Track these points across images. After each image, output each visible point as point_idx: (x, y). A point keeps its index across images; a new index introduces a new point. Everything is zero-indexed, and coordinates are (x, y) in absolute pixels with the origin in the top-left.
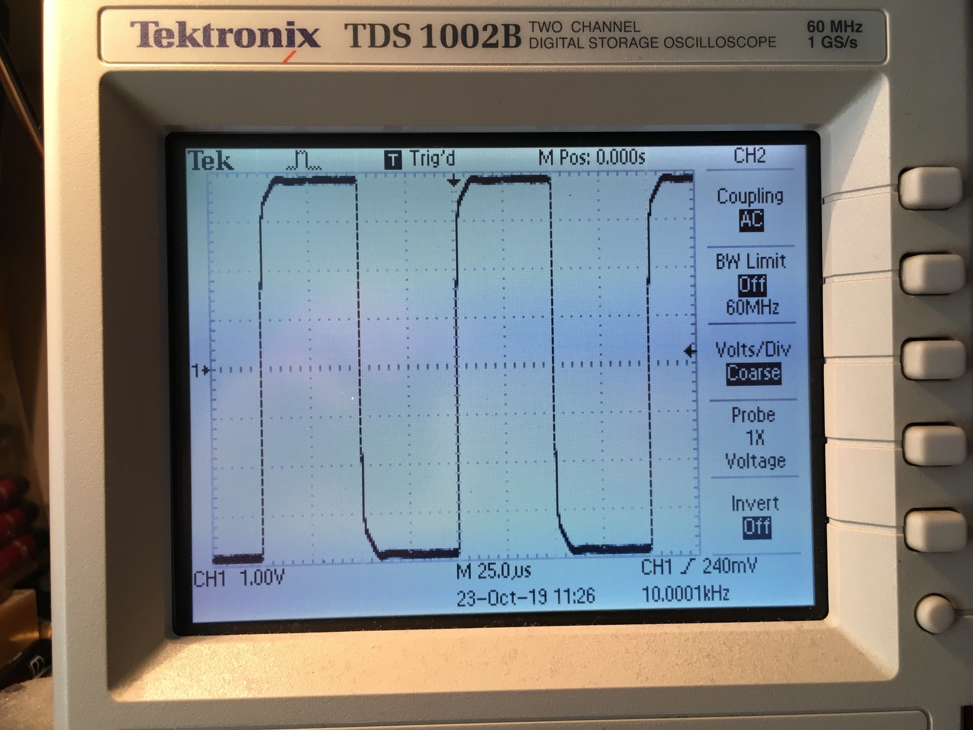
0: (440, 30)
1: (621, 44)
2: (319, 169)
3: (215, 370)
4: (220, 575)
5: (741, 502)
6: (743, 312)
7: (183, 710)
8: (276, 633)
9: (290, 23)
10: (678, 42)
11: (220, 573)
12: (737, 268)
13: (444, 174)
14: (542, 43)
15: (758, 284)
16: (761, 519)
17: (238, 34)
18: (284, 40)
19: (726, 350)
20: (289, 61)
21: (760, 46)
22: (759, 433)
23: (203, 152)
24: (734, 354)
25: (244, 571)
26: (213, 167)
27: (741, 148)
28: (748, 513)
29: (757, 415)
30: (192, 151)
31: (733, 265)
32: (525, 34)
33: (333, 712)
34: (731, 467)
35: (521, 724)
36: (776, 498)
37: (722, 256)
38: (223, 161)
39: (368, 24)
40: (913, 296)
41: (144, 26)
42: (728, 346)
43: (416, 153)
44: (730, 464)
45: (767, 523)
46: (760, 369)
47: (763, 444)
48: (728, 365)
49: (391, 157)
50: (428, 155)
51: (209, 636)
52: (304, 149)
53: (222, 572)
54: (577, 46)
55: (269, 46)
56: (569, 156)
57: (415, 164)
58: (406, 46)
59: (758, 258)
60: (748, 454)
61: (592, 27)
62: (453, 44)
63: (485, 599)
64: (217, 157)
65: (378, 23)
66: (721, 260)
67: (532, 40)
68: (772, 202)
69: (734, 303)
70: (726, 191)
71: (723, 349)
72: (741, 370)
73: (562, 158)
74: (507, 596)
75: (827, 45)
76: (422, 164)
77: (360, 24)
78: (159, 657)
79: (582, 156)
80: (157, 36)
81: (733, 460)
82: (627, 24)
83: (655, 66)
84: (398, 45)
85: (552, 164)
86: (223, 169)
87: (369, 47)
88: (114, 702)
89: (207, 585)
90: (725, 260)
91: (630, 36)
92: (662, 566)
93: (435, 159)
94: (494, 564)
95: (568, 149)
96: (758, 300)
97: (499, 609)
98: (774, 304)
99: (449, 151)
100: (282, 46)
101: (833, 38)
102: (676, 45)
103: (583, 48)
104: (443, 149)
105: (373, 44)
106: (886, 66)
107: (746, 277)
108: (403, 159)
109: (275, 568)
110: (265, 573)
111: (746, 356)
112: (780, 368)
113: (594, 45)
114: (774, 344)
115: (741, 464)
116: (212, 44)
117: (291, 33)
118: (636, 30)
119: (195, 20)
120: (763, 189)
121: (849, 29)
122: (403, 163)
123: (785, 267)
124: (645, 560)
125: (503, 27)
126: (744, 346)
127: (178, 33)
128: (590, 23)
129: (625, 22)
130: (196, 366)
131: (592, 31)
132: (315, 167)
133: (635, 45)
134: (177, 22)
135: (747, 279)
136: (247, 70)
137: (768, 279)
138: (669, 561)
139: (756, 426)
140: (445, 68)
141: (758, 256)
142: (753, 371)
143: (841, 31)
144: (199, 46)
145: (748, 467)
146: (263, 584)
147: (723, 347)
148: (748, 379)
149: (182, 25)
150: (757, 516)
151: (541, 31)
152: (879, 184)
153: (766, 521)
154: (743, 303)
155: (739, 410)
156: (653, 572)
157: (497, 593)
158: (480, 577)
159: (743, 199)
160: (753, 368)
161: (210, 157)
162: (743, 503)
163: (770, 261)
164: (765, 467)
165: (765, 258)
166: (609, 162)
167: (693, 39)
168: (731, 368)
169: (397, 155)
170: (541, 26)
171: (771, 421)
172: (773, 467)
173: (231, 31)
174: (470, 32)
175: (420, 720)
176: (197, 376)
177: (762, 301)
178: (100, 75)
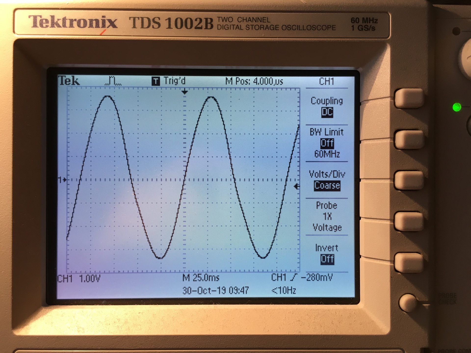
0: (175, 21)
1: (261, 28)
2: (120, 85)
3: (69, 180)
4: (70, 277)
5: (320, 247)
6: (323, 156)
7: (47, 340)
8: (94, 305)
9: (103, 17)
10: (288, 28)
11: (70, 276)
12: (320, 135)
13: (180, 88)
14: (223, 27)
15: (330, 143)
16: (329, 255)
17: (79, 22)
18: (101, 25)
19: (314, 174)
20: (102, 35)
21: (328, 30)
22: (329, 214)
23: (65, 76)
24: (318, 176)
25: (81, 275)
26: (70, 84)
27: (323, 78)
28: (323, 252)
29: (328, 206)
30: (60, 76)
31: (318, 134)
32: (215, 23)
33: (118, 343)
34: (315, 230)
35: (207, 351)
36: (337, 245)
37: (313, 129)
38: (75, 81)
39: (140, 17)
40: (400, 150)
41: (35, 17)
42: (315, 172)
43: (167, 78)
44: (315, 228)
45: (332, 257)
46: (330, 184)
47: (331, 219)
48: (315, 181)
49: (155, 80)
50: (173, 79)
51: (63, 306)
52: (114, 76)
53: (70, 275)
54: (240, 28)
55: (94, 27)
56: (240, 81)
57: (166, 83)
58: (158, 28)
59: (330, 131)
60: (324, 224)
61: (247, 20)
62: (181, 27)
63: (196, 291)
64: (72, 79)
65: (145, 17)
66: (312, 131)
67: (219, 26)
68: (337, 104)
69: (318, 152)
70: (315, 98)
71: (313, 174)
72: (321, 184)
73: (237, 81)
74: (207, 290)
75: (360, 29)
76: (170, 83)
77: (136, 17)
78: (38, 315)
79: (246, 81)
80: (41, 22)
81: (316, 227)
82: (264, 19)
83: (277, 39)
84: (154, 27)
85: (232, 84)
86: (75, 85)
87: (141, 28)
88: (15, 335)
89: (64, 282)
90: (314, 131)
91: (265, 24)
92: (281, 277)
93: (176, 81)
94: (201, 274)
95: (240, 77)
96: (330, 151)
97: (203, 296)
98: (338, 152)
99: (182, 77)
100: (99, 27)
101: (364, 26)
102: (288, 29)
103: (243, 30)
104: (180, 76)
105: (142, 27)
106: (389, 39)
107: (324, 140)
108: (160, 81)
109: (96, 274)
110: (91, 276)
111: (324, 177)
112: (340, 183)
113: (248, 29)
114: (337, 172)
115: (320, 229)
116: (66, 26)
117: (104, 21)
118: (268, 21)
119: (59, 15)
120: (333, 97)
121: (371, 22)
122: (160, 83)
123: (343, 135)
124: (273, 274)
125: (205, 19)
126: (323, 173)
127: (51, 21)
128: (246, 18)
129: (263, 18)
130: (60, 178)
131: (247, 22)
132: (118, 84)
133: (268, 29)
134: (50, 16)
135: (324, 141)
136: (83, 38)
137: (334, 141)
138: (285, 275)
139: (328, 211)
140: (177, 39)
141: (330, 130)
142: (327, 185)
143: (367, 23)
144: (60, 26)
145: (324, 230)
146: (90, 282)
147: (313, 173)
148: (325, 188)
149: (53, 17)
150: (327, 254)
151: (223, 21)
152: (385, 96)
153: (332, 256)
154: (323, 152)
155: (320, 203)
156: (277, 279)
157: (202, 288)
158: (194, 281)
159: (323, 102)
160: (327, 183)
161: (69, 79)
162: (321, 247)
163: (336, 132)
164: (332, 230)
165: (333, 130)
166: (259, 83)
167: (296, 26)
168: (316, 183)
169: (158, 79)
170: (223, 19)
171: (335, 208)
172: (336, 230)
173: (75, 20)
174: (189, 21)
175: (159, 348)
176: (60, 182)
177: (332, 151)
178: (14, 40)
